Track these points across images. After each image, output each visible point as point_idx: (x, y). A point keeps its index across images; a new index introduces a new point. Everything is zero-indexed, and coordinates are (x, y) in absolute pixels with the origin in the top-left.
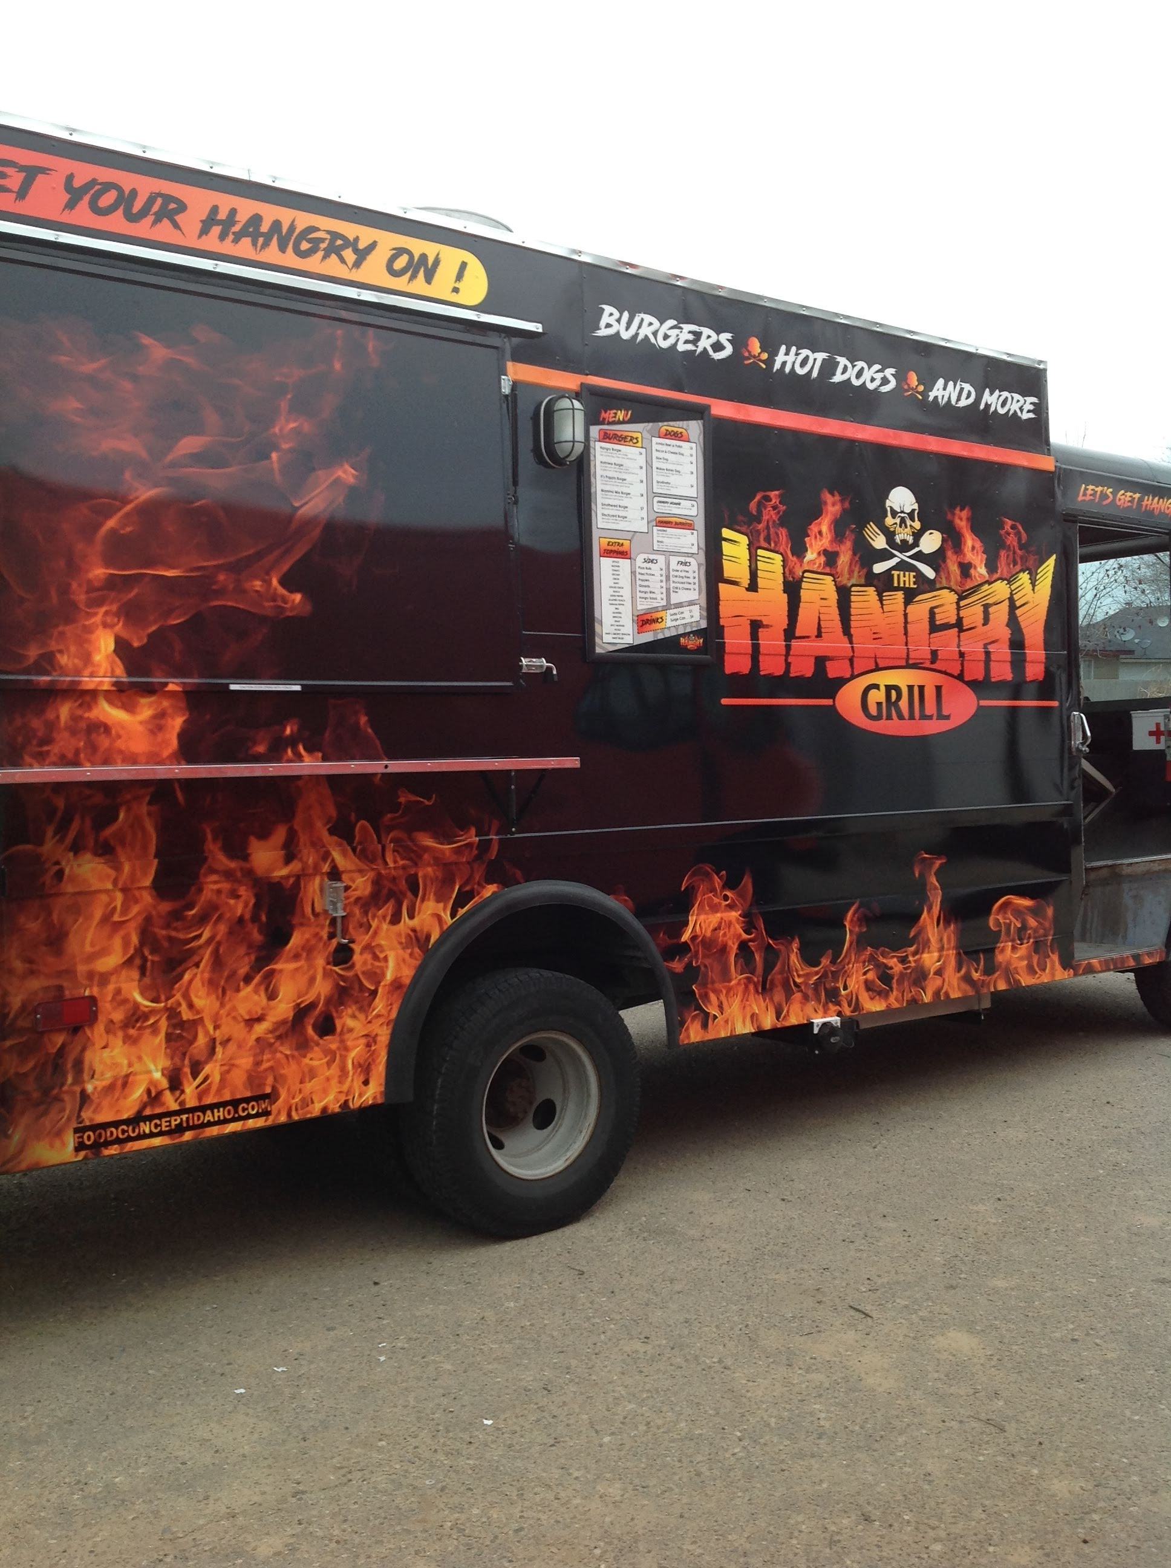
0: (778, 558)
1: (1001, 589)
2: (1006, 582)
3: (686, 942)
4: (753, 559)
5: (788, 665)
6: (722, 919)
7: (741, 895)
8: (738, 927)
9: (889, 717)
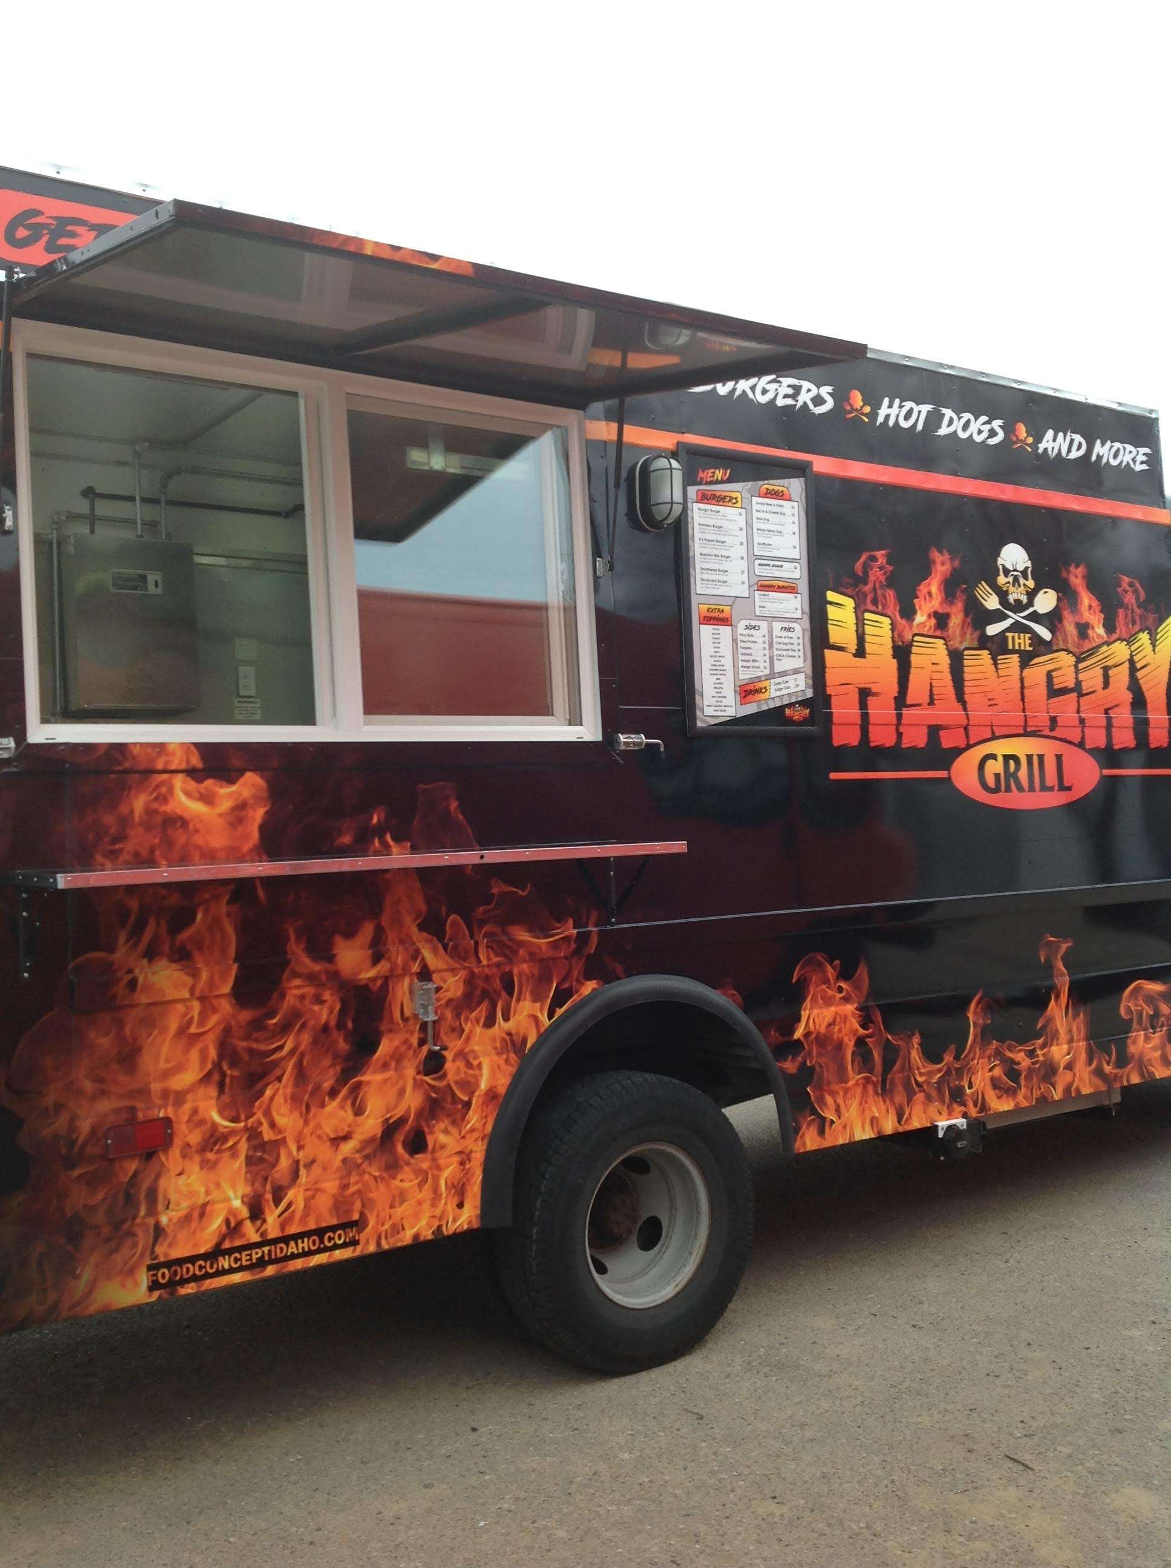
0: (886, 621)
1: (1120, 651)
2: (1125, 643)
3: (799, 1040)
4: (860, 623)
5: (899, 735)
6: (836, 1013)
7: (857, 987)
8: (854, 1021)
9: (1008, 789)
